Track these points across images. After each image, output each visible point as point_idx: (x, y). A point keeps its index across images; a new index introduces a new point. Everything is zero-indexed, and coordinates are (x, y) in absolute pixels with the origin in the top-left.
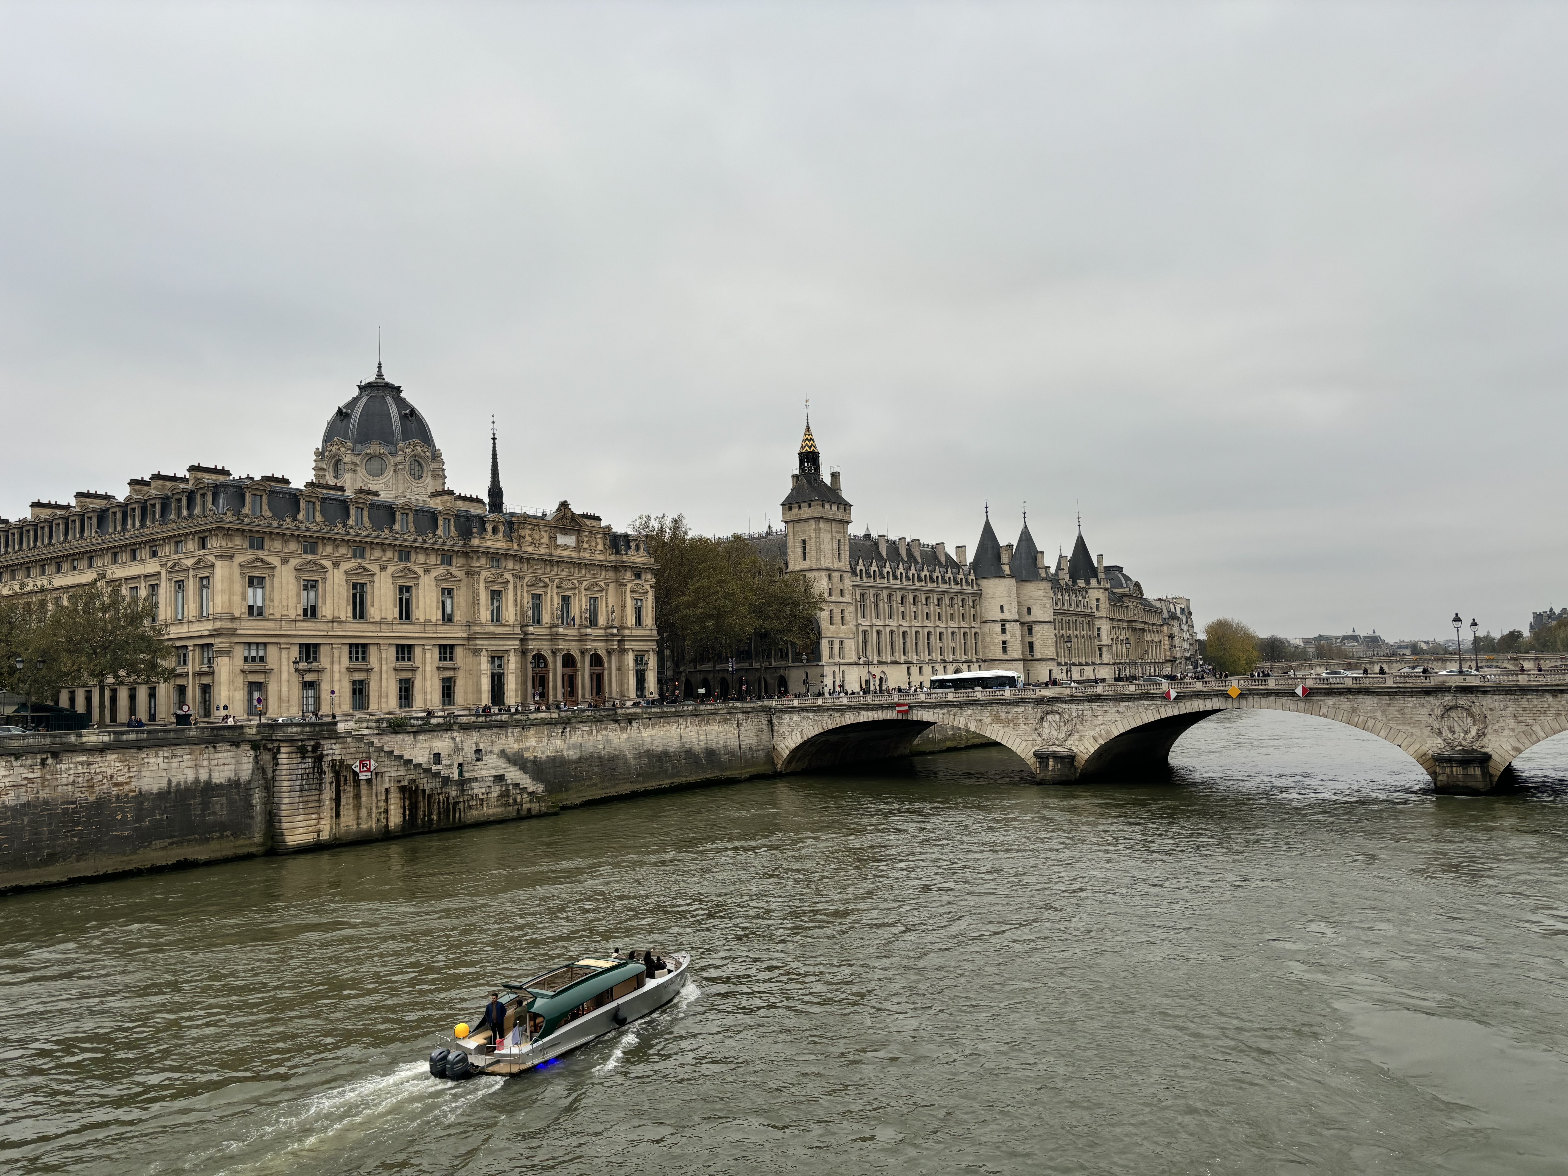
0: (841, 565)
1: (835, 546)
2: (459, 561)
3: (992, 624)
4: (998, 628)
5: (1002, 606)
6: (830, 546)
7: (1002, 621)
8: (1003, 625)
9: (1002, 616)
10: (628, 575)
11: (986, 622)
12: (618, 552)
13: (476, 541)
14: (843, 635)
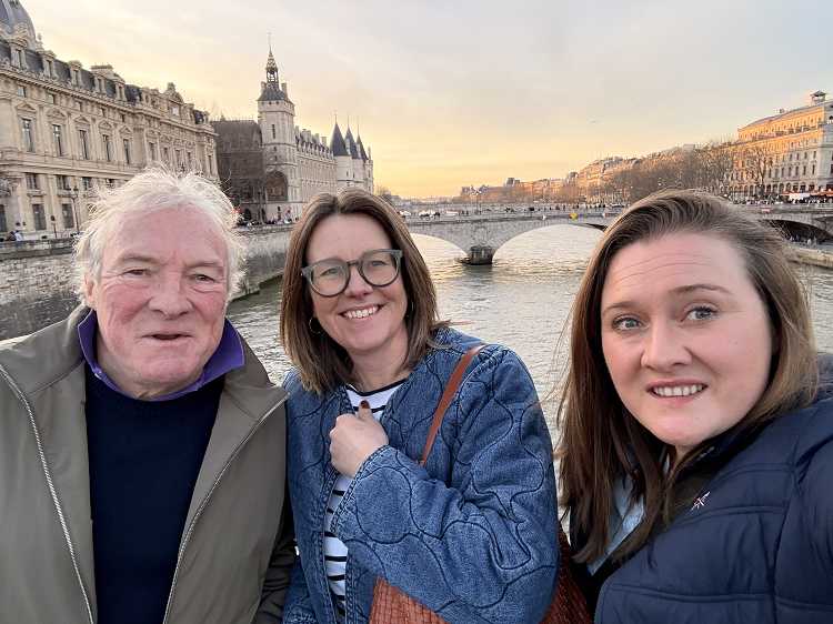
0: (293, 143)
1: (290, 131)
2: (129, 119)
3: (343, 182)
5: (347, 172)
10: (205, 139)
11: (339, 180)
12: (197, 123)
13: (138, 106)
14: (295, 185)
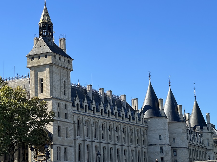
0: (66, 98)
1: (62, 85)
3: (155, 147)
4: (158, 149)
5: (160, 135)
6: (59, 84)
7: (160, 145)
8: (161, 148)
9: (160, 142)
11: (151, 145)
14: (67, 144)
